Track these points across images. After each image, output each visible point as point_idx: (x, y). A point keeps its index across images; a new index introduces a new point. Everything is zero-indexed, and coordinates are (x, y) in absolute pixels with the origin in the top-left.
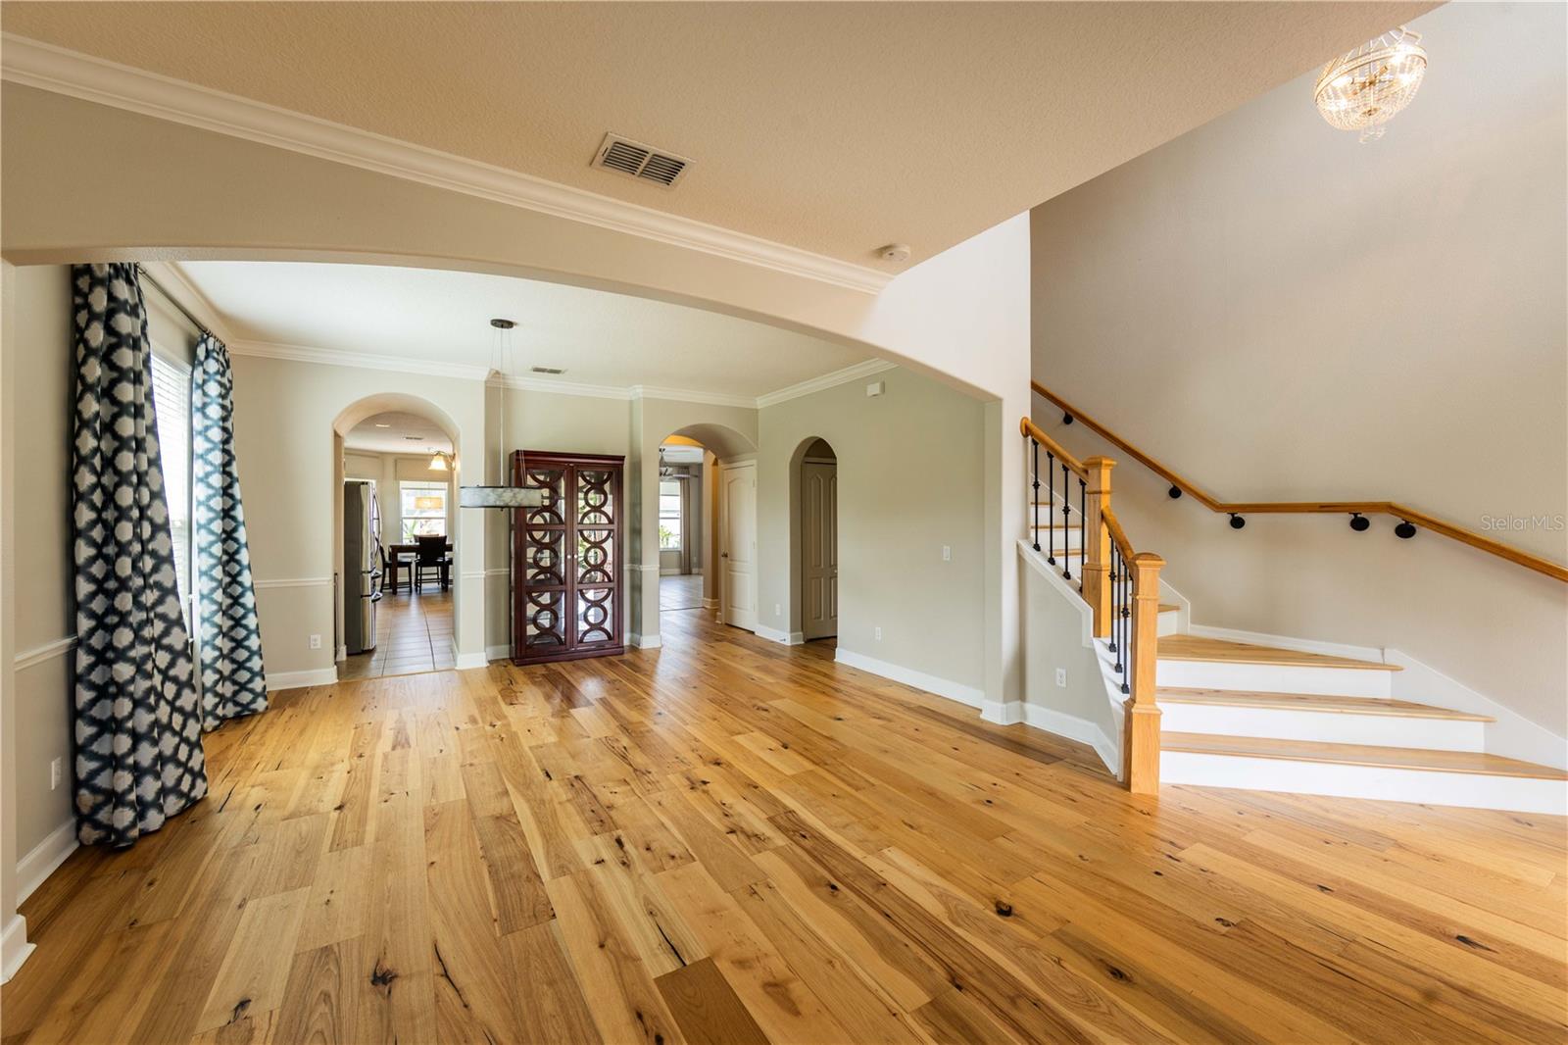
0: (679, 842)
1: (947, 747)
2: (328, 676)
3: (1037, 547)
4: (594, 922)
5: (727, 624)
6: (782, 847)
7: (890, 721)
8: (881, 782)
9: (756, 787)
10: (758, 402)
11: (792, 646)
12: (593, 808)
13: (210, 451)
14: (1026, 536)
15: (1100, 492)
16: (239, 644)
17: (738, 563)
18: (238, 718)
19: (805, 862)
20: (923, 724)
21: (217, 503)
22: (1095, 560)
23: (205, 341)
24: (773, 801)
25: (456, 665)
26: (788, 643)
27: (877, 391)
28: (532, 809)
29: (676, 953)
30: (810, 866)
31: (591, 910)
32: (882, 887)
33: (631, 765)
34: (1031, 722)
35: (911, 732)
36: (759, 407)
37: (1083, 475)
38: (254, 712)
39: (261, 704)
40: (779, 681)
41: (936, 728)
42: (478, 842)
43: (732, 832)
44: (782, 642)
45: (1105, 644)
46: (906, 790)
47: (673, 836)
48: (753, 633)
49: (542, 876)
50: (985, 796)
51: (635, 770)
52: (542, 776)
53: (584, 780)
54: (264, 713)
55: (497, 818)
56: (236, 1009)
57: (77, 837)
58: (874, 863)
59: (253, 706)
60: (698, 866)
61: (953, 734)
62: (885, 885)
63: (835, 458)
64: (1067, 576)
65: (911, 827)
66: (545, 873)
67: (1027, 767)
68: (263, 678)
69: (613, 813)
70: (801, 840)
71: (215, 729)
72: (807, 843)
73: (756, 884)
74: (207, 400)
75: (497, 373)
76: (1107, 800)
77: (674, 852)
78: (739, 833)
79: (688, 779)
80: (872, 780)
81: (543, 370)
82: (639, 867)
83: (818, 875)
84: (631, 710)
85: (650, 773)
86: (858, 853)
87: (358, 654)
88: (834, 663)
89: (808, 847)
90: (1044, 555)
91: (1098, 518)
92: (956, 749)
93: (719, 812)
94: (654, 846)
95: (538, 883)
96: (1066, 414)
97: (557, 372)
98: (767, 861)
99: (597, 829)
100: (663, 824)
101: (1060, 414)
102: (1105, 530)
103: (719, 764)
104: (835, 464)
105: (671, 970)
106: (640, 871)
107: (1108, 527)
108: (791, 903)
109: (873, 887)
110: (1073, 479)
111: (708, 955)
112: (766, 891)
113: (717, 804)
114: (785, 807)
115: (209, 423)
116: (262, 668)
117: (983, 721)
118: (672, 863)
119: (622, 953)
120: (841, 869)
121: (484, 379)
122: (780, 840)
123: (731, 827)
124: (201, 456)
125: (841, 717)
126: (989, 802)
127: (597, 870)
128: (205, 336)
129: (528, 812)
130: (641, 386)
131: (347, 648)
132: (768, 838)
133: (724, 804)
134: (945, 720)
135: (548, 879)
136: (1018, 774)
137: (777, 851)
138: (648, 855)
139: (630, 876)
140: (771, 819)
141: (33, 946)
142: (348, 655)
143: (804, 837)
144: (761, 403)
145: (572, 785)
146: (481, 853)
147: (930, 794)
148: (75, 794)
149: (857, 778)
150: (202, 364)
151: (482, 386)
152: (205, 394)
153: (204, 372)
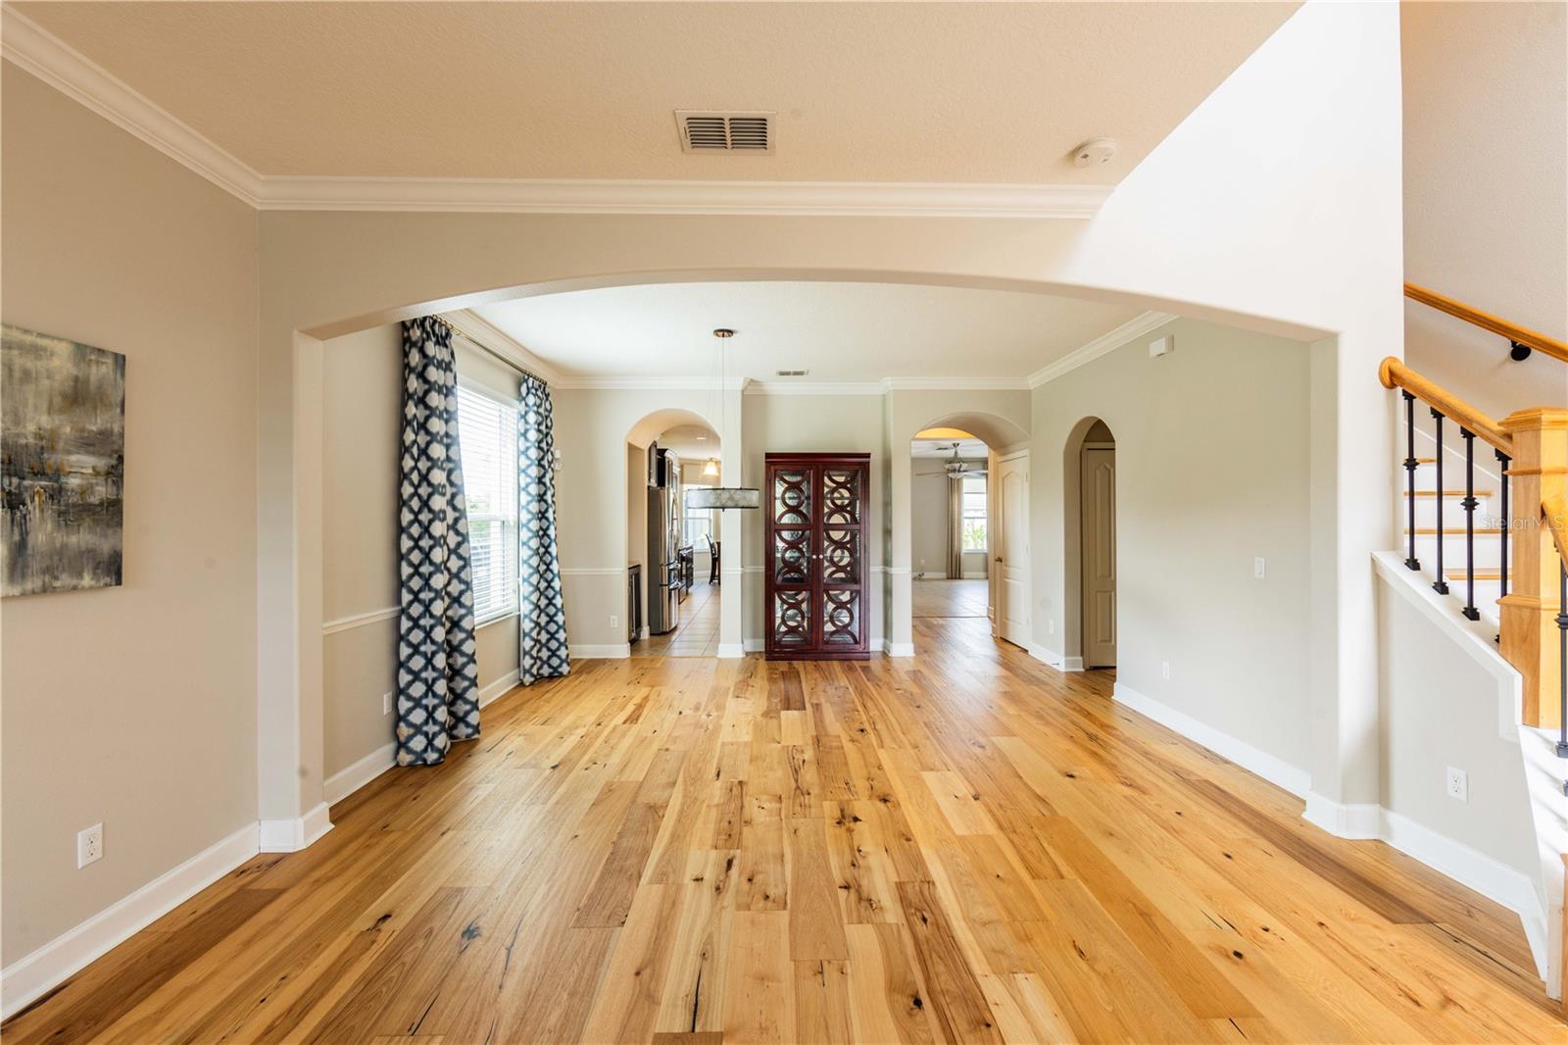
0: (784, 882)
1: (1215, 850)
2: (623, 651)
3: (1413, 564)
4: (649, 943)
5: (1001, 638)
6: (890, 925)
7: (1143, 792)
8: (1075, 876)
9: (908, 840)
10: (1030, 382)
11: (1067, 673)
12: (732, 820)
13: (529, 466)
14: (1394, 546)
15: (1538, 472)
16: (551, 619)
17: (1012, 569)
18: (551, 677)
19: (903, 953)
20: (1195, 808)
21: (534, 507)
22: (1527, 591)
23: (526, 381)
24: (918, 862)
25: (717, 653)
26: (1062, 668)
27: (1163, 349)
28: (683, 805)
29: (695, 1012)
30: (907, 962)
31: (656, 930)
32: (983, 1027)
33: (796, 781)
34: (1397, 843)
35: (1168, 813)
36: (1032, 388)
37: (1504, 443)
38: (561, 675)
39: (565, 669)
40: (1023, 714)
41: (1212, 817)
42: (620, 827)
43: (847, 887)
44: (1055, 667)
45: (1547, 742)
46: (1106, 898)
47: (783, 874)
48: (1026, 651)
49: (642, 879)
50: (1235, 942)
51: (798, 788)
52: (714, 772)
53: (744, 788)
54: (566, 676)
55: (651, 807)
56: (380, 920)
57: (395, 758)
58: (993, 989)
59: (560, 670)
60: (784, 916)
61: (1235, 833)
62: (988, 1025)
63: (1114, 441)
64: (1472, 613)
65: (1081, 953)
66: (648, 873)
67: (1347, 916)
68: (567, 648)
69: (746, 830)
70: (919, 923)
71: (532, 684)
72: (922, 930)
73: (829, 962)
74: (528, 427)
75: (752, 381)
76: (1499, 1025)
77: (772, 893)
78: (852, 891)
79: (842, 811)
80: (1064, 869)
81: (788, 374)
82: (729, 898)
83: (909, 978)
84: (837, 721)
85: (809, 794)
86: (978, 965)
87: (659, 635)
88: (1111, 702)
89: (921, 936)
90: (1427, 577)
91: (1535, 515)
92: (1229, 857)
93: (848, 858)
94: (758, 879)
95: (635, 884)
96: (1514, 344)
97: (801, 373)
98: (862, 938)
99: (721, 843)
100: (783, 856)
101: (1504, 346)
102: (1547, 538)
103: (885, 801)
104: (1114, 449)
105: (676, 1031)
106: (725, 903)
107: (1554, 532)
108: (852, 1004)
109: (970, 1023)
110: (1483, 449)
111: (722, 1030)
112: (836, 975)
113: (851, 848)
114: (926, 873)
115: (528, 444)
116: (566, 639)
117: (1303, 824)
118: (762, 904)
119: (648, 989)
120: (944, 980)
121: (740, 388)
122: (893, 914)
123: (849, 881)
124: (524, 471)
125: (1074, 773)
126: (1238, 955)
127: (690, 885)
128: (526, 377)
129: (678, 807)
130: (889, 378)
131: (650, 629)
132: (881, 908)
133: (860, 851)
134: (1235, 808)
135: (645, 883)
136: (1321, 924)
137: (881, 928)
138: (746, 886)
139: (714, 905)
140: (900, 886)
141: (333, 826)
142: (651, 634)
143: (925, 920)
144: (1032, 382)
145: (731, 790)
146: (615, 839)
147: (1142, 914)
148: (396, 726)
149: (1045, 861)
150: (524, 399)
151: (739, 394)
152: (526, 422)
153: (527, 405)
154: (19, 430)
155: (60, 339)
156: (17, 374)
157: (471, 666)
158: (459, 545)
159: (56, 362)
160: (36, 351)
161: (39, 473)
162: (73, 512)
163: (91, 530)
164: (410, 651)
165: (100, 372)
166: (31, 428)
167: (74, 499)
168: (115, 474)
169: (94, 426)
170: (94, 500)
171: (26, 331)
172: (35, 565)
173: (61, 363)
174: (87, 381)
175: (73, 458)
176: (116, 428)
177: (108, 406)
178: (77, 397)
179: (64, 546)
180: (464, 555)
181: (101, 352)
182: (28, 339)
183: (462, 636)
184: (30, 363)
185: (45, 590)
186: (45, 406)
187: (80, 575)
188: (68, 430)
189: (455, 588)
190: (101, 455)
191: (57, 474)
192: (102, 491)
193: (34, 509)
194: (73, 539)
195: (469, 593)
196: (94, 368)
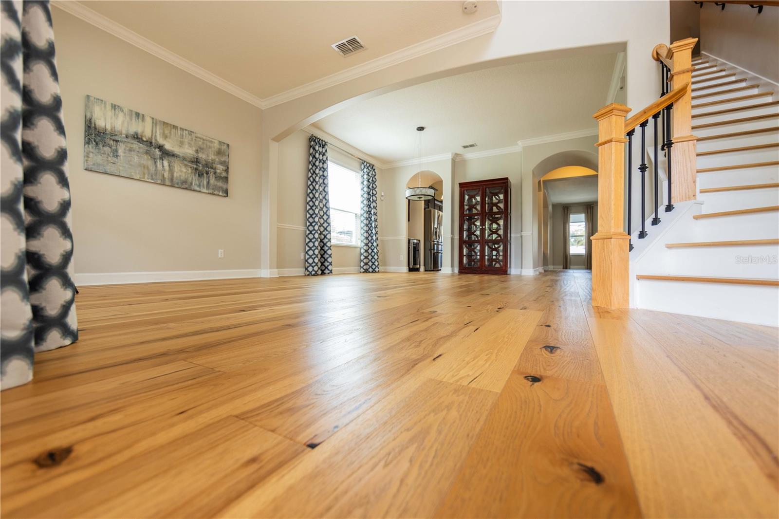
2: (404, 269)
16: (373, 251)
18: (372, 272)
38: (376, 272)
39: (377, 269)
57: (305, 273)
59: (375, 270)
68: (377, 262)
71: (364, 272)
74: (364, 180)
75: (455, 154)
87: (430, 271)
97: (472, 145)
116: (377, 259)
121: (451, 158)
128: (364, 162)
131: (425, 268)
142: (426, 270)
148: (305, 263)
150: (363, 170)
151: (451, 161)
152: (363, 178)
153: (364, 172)
154: (208, 158)
155: (216, 140)
156: (208, 146)
157: (329, 250)
158: (327, 211)
159: (215, 145)
160: (211, 142)
161: (212, 168)
162: (218, 178)
163: (222, 182)
164: (309, 240)
165: (224, 147)
166: (210, 158)
167: (218, 175)
168: (227, 171)
169: (223, 159)
170: (222, 176)
171: (210, 138)
172: (211, 187)
173: (216, 145)
174: (221, 149)
175: (218, 166)
176: (227, 161)
177: (225, 155)
178: (219, 153)
179: (216, 185)
180: (328, 214)
181: (224, 143)
182: (210, 139)
183: (327, 240)
184: (210, 144)
185: (212, 194)
186: (213, 154)
187: (219, 192)
188: (217, 160)
189: (325, 225)
190: (224, 166)
191: (215, 169)
192: (224, 174)
193: (211, 175)
194: (218, 184)
195: (329, 227)
196: (222, 147)
